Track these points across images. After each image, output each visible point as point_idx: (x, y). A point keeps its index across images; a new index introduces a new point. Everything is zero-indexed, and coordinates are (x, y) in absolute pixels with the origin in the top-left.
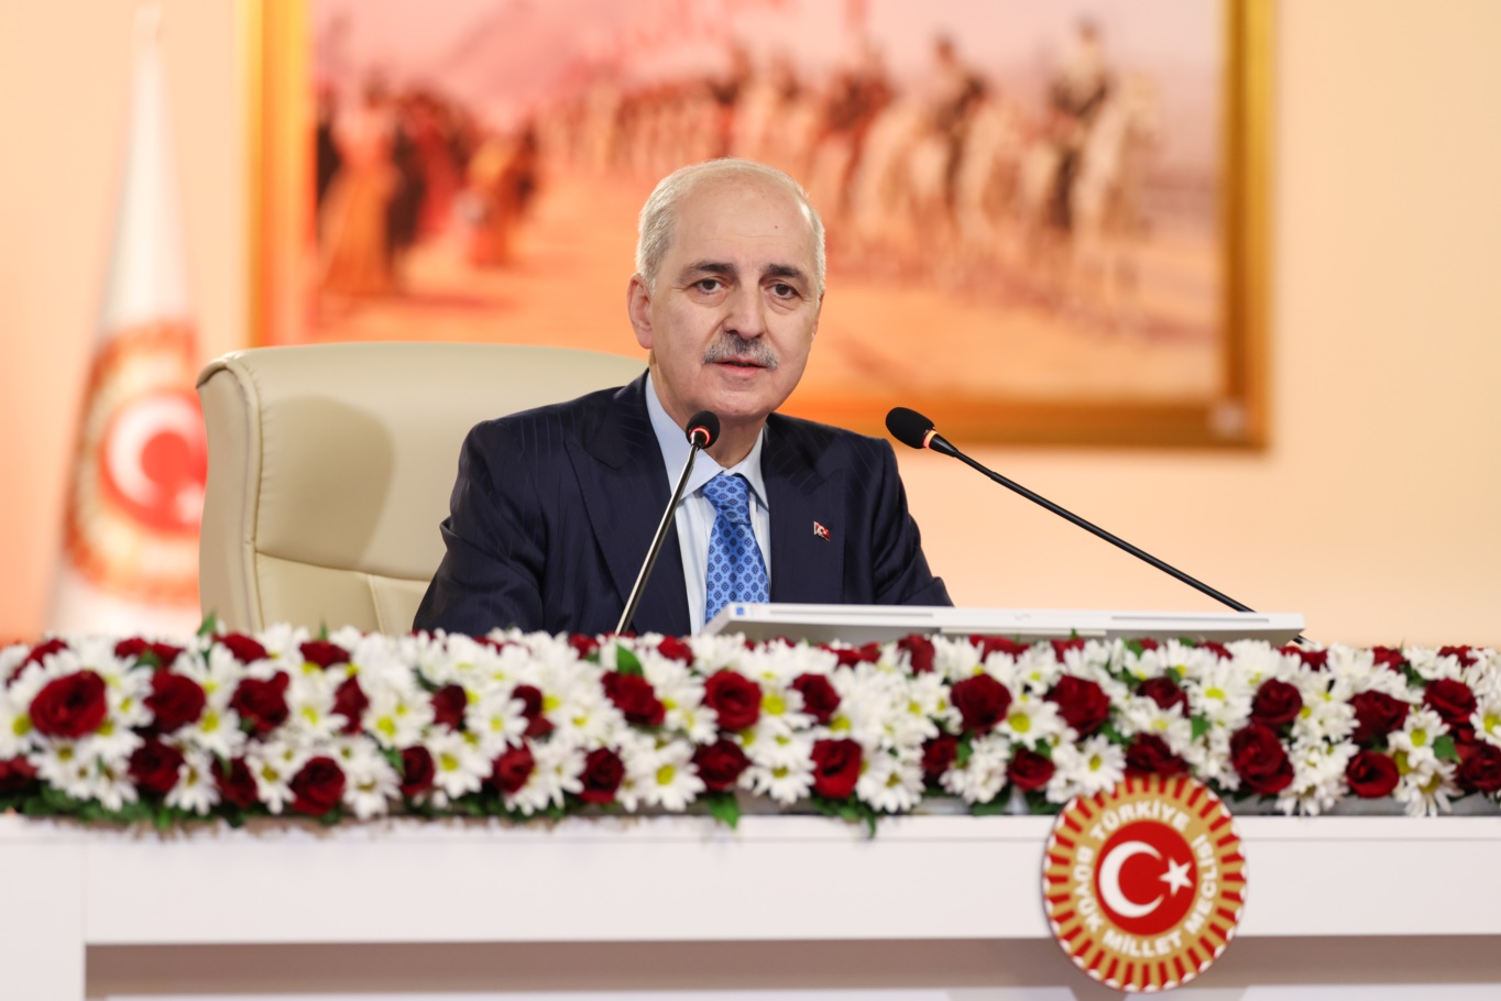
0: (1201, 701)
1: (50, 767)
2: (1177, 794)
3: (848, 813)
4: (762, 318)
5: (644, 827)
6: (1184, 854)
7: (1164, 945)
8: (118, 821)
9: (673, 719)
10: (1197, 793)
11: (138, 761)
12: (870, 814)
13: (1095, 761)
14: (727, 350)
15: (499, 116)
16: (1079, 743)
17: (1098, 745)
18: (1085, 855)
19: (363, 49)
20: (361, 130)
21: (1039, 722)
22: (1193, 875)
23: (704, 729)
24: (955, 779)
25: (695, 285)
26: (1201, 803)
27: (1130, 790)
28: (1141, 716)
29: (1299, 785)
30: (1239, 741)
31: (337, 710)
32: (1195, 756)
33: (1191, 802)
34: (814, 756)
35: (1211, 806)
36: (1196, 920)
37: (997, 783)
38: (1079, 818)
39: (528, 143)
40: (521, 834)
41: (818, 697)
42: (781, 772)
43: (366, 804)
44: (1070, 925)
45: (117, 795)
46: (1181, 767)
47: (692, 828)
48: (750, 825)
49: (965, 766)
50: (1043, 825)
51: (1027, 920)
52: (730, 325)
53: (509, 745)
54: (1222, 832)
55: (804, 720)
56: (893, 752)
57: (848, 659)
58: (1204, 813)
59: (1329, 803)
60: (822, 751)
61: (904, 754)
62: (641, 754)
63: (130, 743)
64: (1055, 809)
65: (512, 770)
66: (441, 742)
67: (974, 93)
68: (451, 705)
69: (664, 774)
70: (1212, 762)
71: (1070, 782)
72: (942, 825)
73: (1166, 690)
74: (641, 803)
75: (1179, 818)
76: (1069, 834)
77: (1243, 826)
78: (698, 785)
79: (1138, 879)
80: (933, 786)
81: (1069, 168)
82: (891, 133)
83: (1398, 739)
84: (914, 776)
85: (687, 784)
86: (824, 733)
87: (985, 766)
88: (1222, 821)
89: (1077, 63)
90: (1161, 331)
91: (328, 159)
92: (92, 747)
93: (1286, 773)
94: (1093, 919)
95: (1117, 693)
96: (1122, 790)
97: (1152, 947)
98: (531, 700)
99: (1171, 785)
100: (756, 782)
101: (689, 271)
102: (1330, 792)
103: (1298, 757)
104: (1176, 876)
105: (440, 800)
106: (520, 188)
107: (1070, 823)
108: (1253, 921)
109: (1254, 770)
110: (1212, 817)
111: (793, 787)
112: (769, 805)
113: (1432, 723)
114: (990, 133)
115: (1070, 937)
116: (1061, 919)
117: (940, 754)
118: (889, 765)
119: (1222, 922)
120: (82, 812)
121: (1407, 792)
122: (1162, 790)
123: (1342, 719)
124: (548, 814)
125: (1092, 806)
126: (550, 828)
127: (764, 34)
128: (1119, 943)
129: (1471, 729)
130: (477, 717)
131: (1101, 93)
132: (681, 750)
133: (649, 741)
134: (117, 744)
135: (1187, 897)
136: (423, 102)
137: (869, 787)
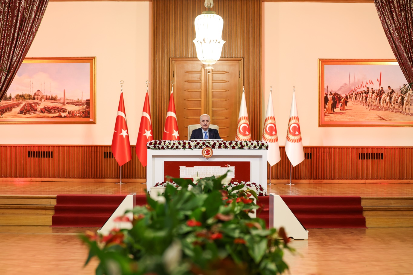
0: (211, 143)
1: (150, 147)
3: (191, 149)
5: (180, 150)
6: (209, 151)
7: (208, 156)
8: (153, 149)
11: (154, 146)
17: (204, 146)
18: (204, 151)
23: (183, 145)
25: (203, 121)
27: (206, 148)
28: (207, 144)
29: (216, 148)
30: (212, 145)
31: (164, 144)
32: (210, 146)
35: (211, 149)
36: (210, 154)
38: (204, 149)
41: (189, 143)
43: (165, 148)
47: (183, 150)
48: (186, 150)
50: (202, 150)
51: (201, 154)
52: (204, 124)
59: (218, 149)
60: (189, 146)
63: (153, 145)
64: (202, 149)
65: (172, 147)
66: (169, 146)
67: (393, 91)
69: (181, 147)
72: (196, 150)
73: (209, 143)
75: (209, 149)
77: (213, 150)
79: (207, 152)
80: (196, 148)
82: (384, 96)
83: (221, 145)
84: (194, 147)
85: (182, 147)
87: (198, 147)
91: (326, 100)
94: (204, 154)
98: (174, 144)
100: (186, 147)
103: (216, 146)
104: (209, 152)
105: (169, 148)
106: (346, 102)
109: (213, 147)
111: (188, 148)
112: (187, 149)
113: (224, 145)
117: (196, 146)
118: (193, 147)
119: (212, 154)
120: (152, 149)
121: (222, 148)
123: (218, 144)
124: (175, 149)
128: (206, 156)
129: (226, 145)
130: (171, 144)
131: (406, 91)
132: (182, 146)
133: (180, 145)
135: (210, 153)
136: (336, 94)
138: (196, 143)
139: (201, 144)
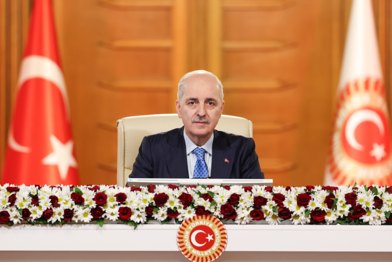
0: (217, 199)
2: (210, 219)
3: (129, 223)
4: (206, 111)
6: (211, 232)
7: (207, 253)
9: (86, 203)
10: (215, 219)
12: (135, 224)
13: (189, 212)
14: (197, 119)
16: (185, 208)
17: (189, 208)
18: (187, 233)
21: (175, 203)
22: (214, 237)
23: (94, 205)
24: (155, 216)
25: (189, 103)
26: (216, 221)
27: (198, 218)
28: (199, 202)
29: (239, 217)
30: (223, 207)
31: (9, 202)
32: (212, 210)
33: (213, 221)
34: (119, 211)
35: (218, 222)
36: (215, 248)
37: (166, 217)
38: (186, 225)
40: (54, 228)
41: (121, 198)
42: (112, 214)
43: (15, 221)
44: (183, 248)
47: (94, 227)
48: (107, 226)
49: (157, 213)
50: (179, 226)
52: (197, 113)
53: (47, 208)
54: (221, 228)
55: (117, 203)
56: (138, 209)
57: (133, 189)
58: (216, 224)
59: (248, 221)
60: (121, 210)
61: (141, 210)
62: (79, 210)
64: (180, 223)
65: (47, 214)
66: (33, 209)
68: (35, 200)
69: (85, 215)
70: (217, 212)
71: (183, 217)
72: (152, 226)
74: (79, 221)
75: (210, 224)
76: (183, 228)
77: (226, 226)
78: (92, 217)
79: (200, 238)
80: (149, 217)
83: (264, 208)
84: (144, 215)
85: (90, 217)
86: (122, 206)
87: (161, 213)
88: (221, 225)
93: (235, 215)
94: (189, 247)
95: (196, 197)
96: (196, 218)
97: (204, 253)
99: (208, 218)
100: (106, 216)
101: (187, 100)
102: (248, 219)
103: (239, 211)
104: (210, 238)
105: (32, 220)
107: (183, 225)
108: (229, 248)
109: (226, 214)
110: (219, 224)
111: (115, 218)
112: (111, 222)
113: (274, 204)
115: (183, 251)
116: (181, 247)
117: (150, 211)
118: (137, 213)
119: (221, 248)
121: (269, 219)
122: (206, 218)
123: (250, 202)
125: (189, 222)
126: (61, 227)
128: (195, 252)
129: (283, 204)
130: (42, 203)
132: (88, 210)
133: (81, 208)
135: (212, 243)
137: (133, 218)
138: (152, 195)
139: (172, 202)
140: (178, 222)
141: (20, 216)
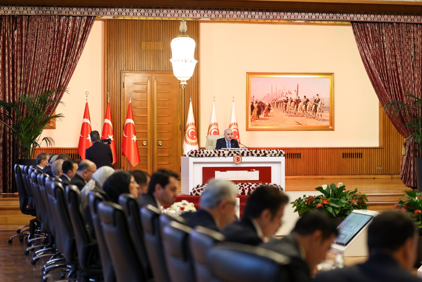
0: (240, 152)
1: (192, 155)
5: (216, 157)
7: (238, 162)
8: (194, 157)
12: (226, 157)
13: (235, 155)
15: (267, 104)
18: (235, 158)
19: (255, 99)
20: (255, 105)
21: (233, 153)
23: (218, 153)
24: (229, 155)
27: (237, 156)
28: (237, 153)
30: (242, 154)
36: (240, 161)
39: (269, 105)
41: (223, 152)
43: (204, 156)
45: (194, 156)
46: (239, 155)
47: (218, 157)
48: (220, 157)
50: (233, 157)
51: (232, 161)
52: (229, 137)
56: (226, 154)
57: (225, 150)
58: (240, 157)
60: (223, 154)
62: (216, 154)
65: (210, 155)
66: (207, 154)
67: (308, 100)
68: (208, 152)
70: (240, 155)
72: (229, 157)
73: (238, 152)
77: (242, 157)
79: (237, 159)
80: (228, 156)
81: (316, 107)
82: (300, 104)
85: (217, 156)
87: (230, 155)
89: (316, 97)
90: (324, 120)
91: (252, 108)
92: (193, 154)
93: (244, 155)
94: (235, 161)
95: (236, 152)
98: (211, 152)
101: (227, 134)
102: (246, 156)
103: (244, 154)
104: (239, 159)
105: (207, 156)
106: (269, 110)
108: (242, 161)
111: (222, 156)
112: (221, 156)
113: (250, 153)
114: (309, 104)
117: (228, 154)
120: (193, 157)
121: (249, 156)
123: (246, 153)
124: (212, 157)
127: (289, 96)
128: (236, 162)
129: (252, 153)
130: (209, 153)
131: (319, 100)
134: (194, 154)
135: (239, 160)
136: (260, 102)
137: (225, 156)
138: (228, 152)
140: (233, 156)
141: (205, 155)
